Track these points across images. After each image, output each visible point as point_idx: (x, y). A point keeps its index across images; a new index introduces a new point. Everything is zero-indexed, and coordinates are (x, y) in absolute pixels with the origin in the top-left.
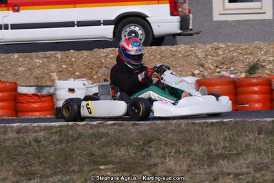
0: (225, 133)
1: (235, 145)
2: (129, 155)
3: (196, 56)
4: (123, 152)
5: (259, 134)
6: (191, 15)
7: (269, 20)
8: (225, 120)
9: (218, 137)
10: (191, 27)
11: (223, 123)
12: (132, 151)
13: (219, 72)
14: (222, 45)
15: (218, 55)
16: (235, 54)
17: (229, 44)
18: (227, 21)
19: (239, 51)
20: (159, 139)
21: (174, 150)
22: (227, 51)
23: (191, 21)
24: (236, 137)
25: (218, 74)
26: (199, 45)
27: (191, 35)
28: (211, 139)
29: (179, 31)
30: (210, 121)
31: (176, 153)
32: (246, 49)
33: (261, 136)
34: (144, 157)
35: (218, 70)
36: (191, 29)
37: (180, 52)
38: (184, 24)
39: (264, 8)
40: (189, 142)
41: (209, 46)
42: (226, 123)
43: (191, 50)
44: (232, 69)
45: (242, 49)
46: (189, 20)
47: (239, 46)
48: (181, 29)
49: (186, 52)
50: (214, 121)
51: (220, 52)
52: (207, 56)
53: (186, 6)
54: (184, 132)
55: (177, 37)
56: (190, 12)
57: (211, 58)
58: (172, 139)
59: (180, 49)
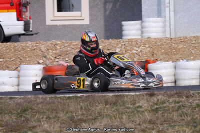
0: (81, 104)
1: (90, 113)
2: (12, 120)
3: (40, 50)
4: (7, 118)
5: (106, 105)
6: (31, 20)
7: (87, 25)
8: (79, 95)
9: (76, 107)
10: (31, 29)
11: (77, 97)
12: (14, 117)
13: (57, 62)
14: (59, 42)
15: (56, 50)
16: (69, 49)
17: (63, 41)
18: (56, 25)
19: (72, 46)
20: (32, 109)
21: (45, 117)
22: (63, 47)
23: (31, 25)
24: (89, 106)
25: (56, 63)
26: (42, 42)
27: (32, 35)
28: (71, 109)
29: (23, 32)
30: (68, 95)
31: (47, 118)
32: (76, 45)
33: (107, 106)
34: (24, 121)
35: (57, 60)
36: (31, 31)
37: (28, 47)
38: (27, 26)
39: (83, 16)
40: (55, 110)
41: (49, 43)
42: (80, 97)
43: (36, 46)
44: (67, 59)
45: (73, 45)
46: (30, 24)
47: (71, 43)
48: (25, 30)
49: (33, 47)
50: (71, 95)
51: (58, 47)
52: (48, 50)
53: (28, 14)
54: (50, 103)
55: (21, 36)
56: (30, 18)
57: (51, 51)
58: (43, 109)
59: (28, 45)
